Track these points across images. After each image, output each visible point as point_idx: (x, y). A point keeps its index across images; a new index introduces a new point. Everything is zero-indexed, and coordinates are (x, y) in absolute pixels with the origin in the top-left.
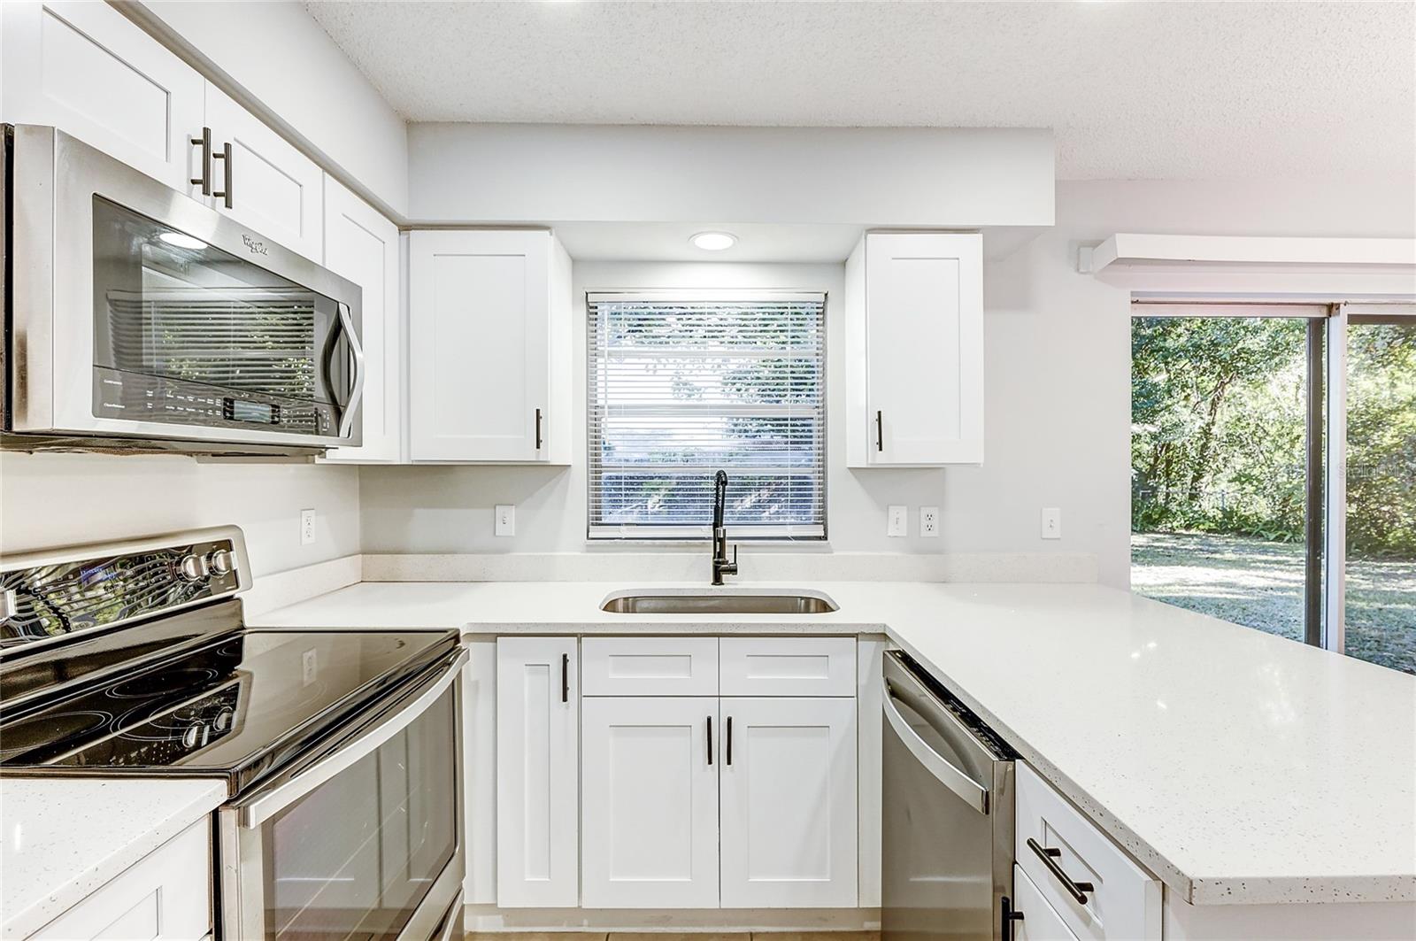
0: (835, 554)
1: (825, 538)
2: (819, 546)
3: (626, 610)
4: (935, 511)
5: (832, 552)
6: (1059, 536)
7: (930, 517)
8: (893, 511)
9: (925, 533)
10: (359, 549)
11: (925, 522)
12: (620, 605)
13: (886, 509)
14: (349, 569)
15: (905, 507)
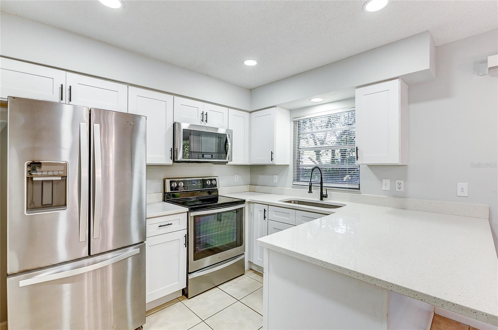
0: (362, 195)
1: (359, 189)
2: (355, 191)
3: (294, 203)
4: (402, 182)
5: (361, 194)
6: (467, 196)
7: (400, 184)
8: (384, 181)
9: (397, 190)
10: (250, 184)
11: (397, 186)
12: (293, 202)
13: (381, 180)
14: (246, 188)
15: (389, 180)
